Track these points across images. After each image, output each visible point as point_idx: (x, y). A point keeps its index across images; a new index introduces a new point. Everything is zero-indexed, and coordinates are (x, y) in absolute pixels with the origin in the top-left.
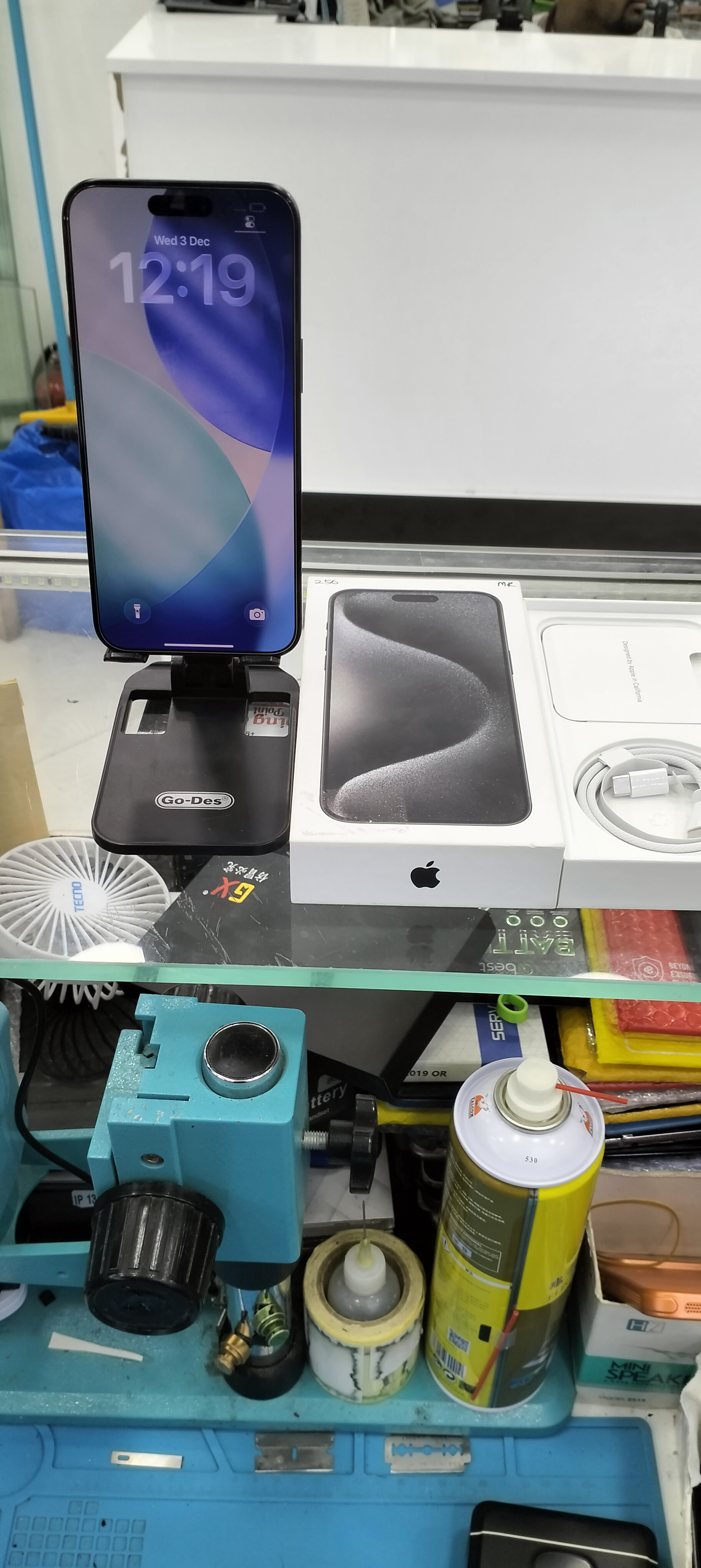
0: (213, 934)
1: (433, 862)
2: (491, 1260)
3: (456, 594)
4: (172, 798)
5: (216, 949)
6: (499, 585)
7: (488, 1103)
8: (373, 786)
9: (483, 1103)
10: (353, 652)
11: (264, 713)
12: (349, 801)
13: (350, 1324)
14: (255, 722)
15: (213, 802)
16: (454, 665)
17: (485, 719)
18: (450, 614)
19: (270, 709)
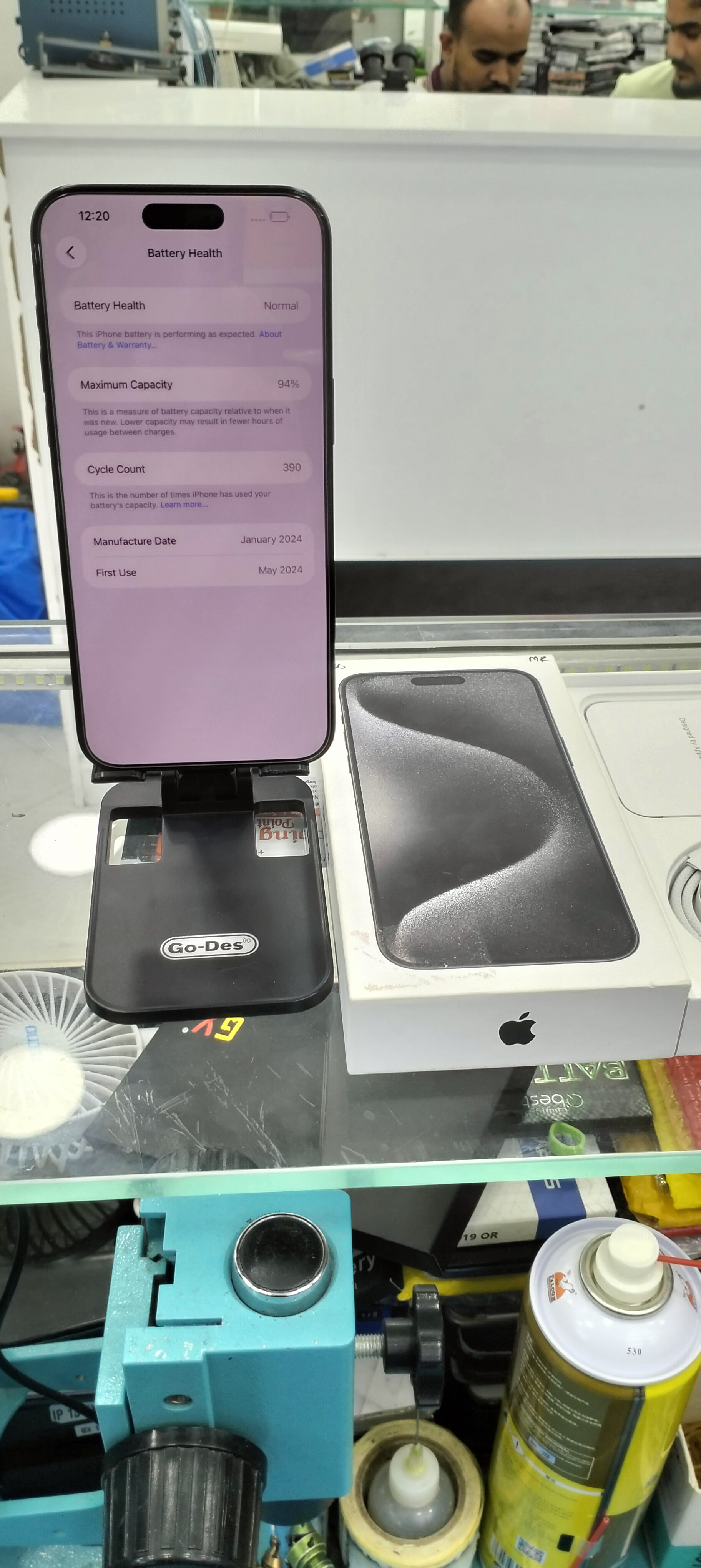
0: (257, 1125)
1: (528, 1013)
2: (580, 1467)
3: (484, 673)
4: (180, 945)
5: (264, 1147)
6: (530, 661)
7: (571, 1281)
8: (438, 917)
9: (566, 1282)
10: (379, 749)
11: (271, 825)
12: (414, 941)
13: (401, 1544)
14: (262, 838)
15: (233, 947)
16: (502, 758)
17: (553, 823)
18: (483, 697)
19: (277, 820)
